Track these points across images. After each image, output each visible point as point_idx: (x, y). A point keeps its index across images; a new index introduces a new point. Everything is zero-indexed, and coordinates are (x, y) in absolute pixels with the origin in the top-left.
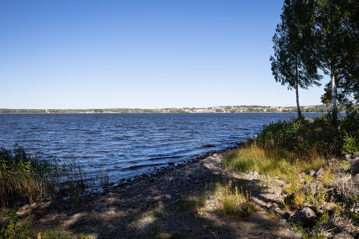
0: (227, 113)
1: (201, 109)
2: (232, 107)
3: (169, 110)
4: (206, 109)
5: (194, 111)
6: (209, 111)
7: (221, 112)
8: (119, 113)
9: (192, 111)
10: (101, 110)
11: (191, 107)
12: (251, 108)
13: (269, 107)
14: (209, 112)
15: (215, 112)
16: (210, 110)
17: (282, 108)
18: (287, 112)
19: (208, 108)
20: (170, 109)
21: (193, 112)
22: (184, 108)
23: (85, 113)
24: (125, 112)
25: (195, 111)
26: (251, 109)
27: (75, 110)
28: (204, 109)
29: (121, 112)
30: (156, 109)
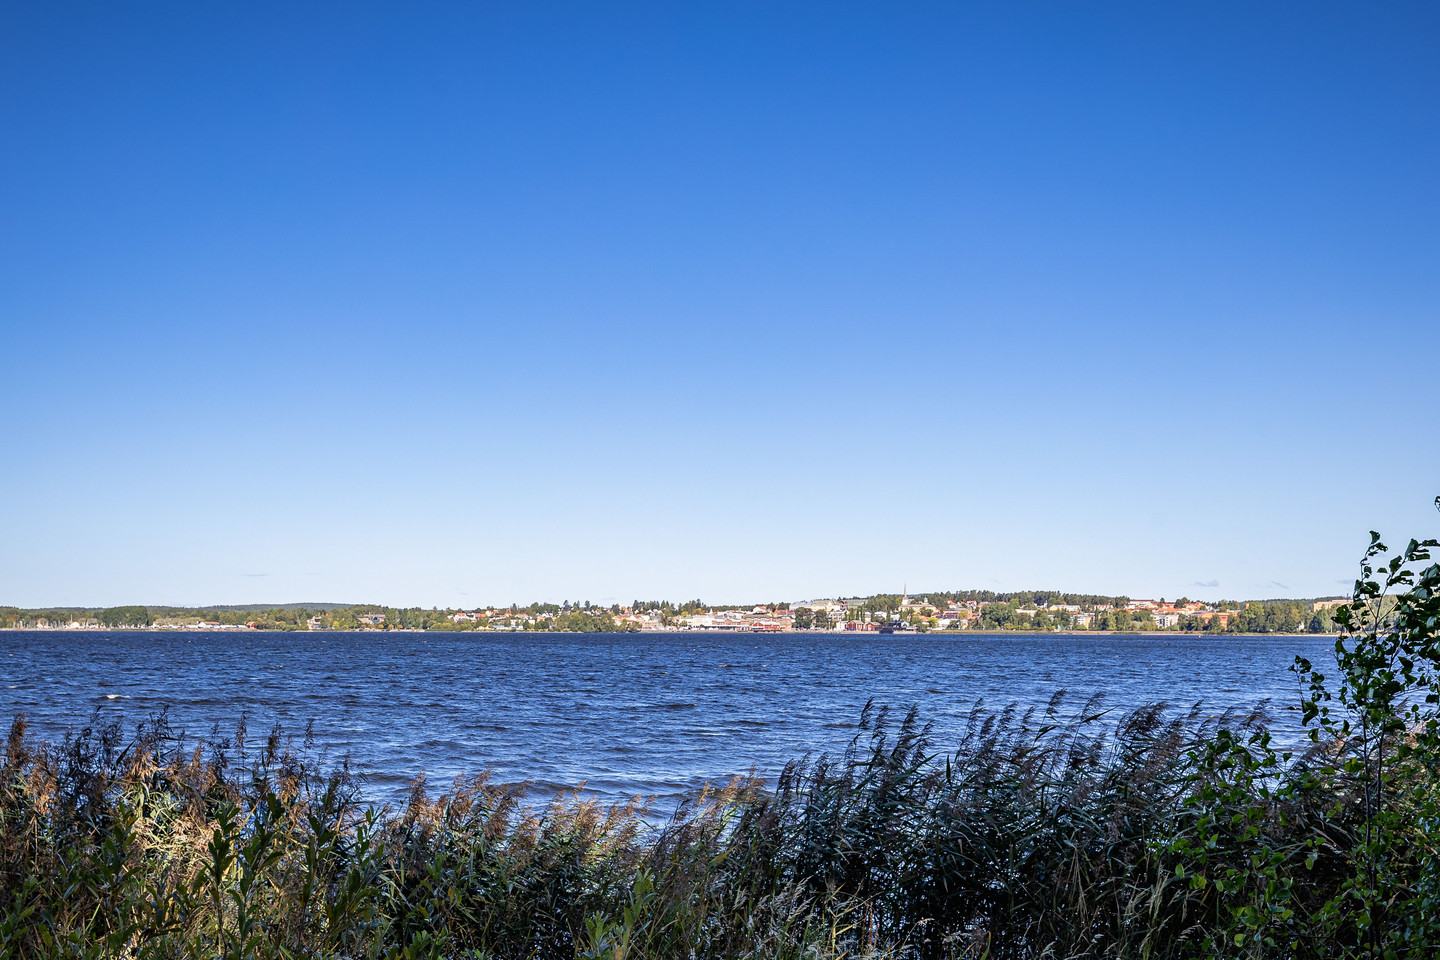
0: (858, 632)
2: (905, 602)
7: (818, 630)
8: (248, 630)
10: (142, 614)
12: (995, 607)
13: (1119, 602)
15: (789, 630)
17: (1192, 606)
18: (1205, 628)
22: (636, 605)
24: (278, 627)
26: (1001, 613)
29: (257, 627)
30: (478, 611)
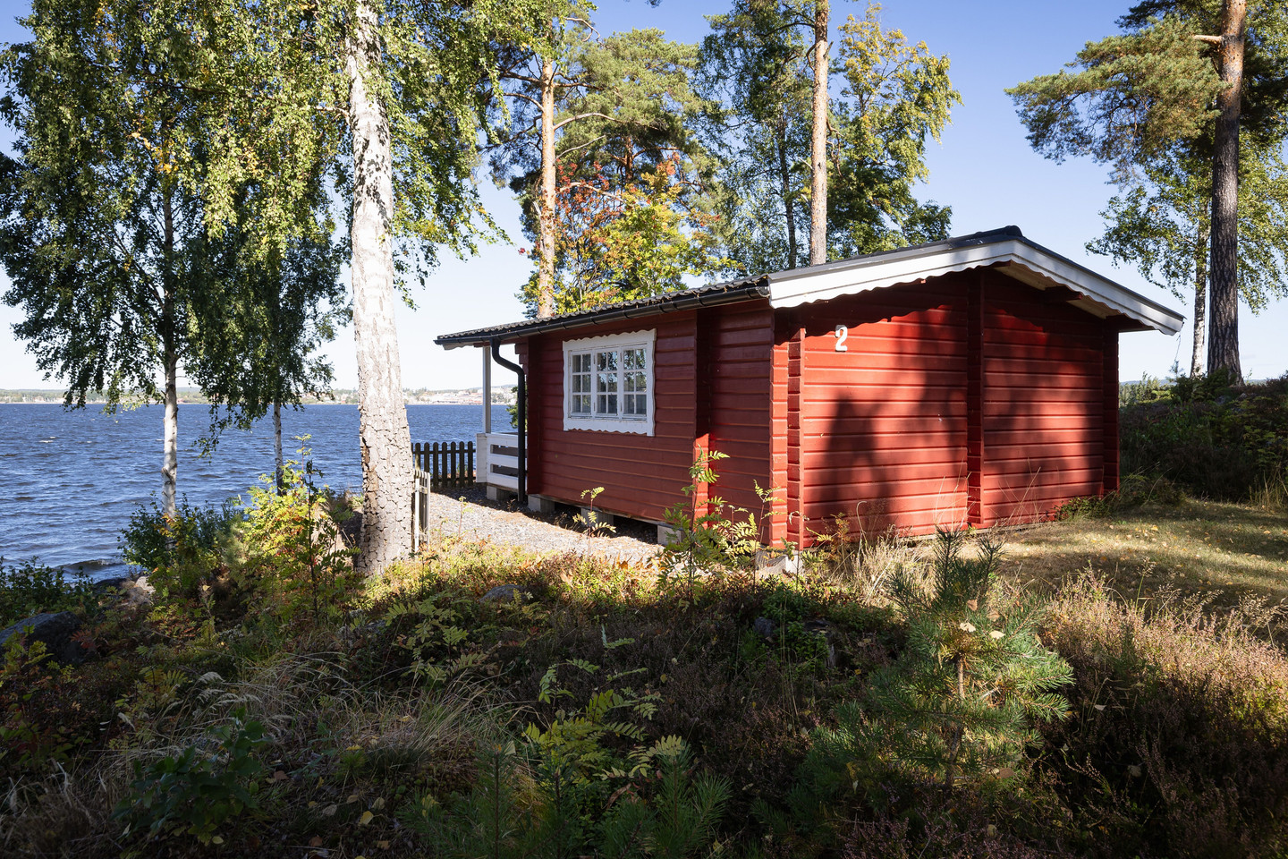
1: (446, 392)
3: (346, 396)
4: (460, 393)
5: (423, 400)
6: (467, 398)
7: (503, 403)
9: (418, 399)
11: (415, 388)
14: (466, 403)
16: (472, 395)
19: (467, 391)
20: (349, 392)
21: (421, 403)
23: (49, 402)
25: (426, 398)
27: (15, 393)
28: (456, 392)
